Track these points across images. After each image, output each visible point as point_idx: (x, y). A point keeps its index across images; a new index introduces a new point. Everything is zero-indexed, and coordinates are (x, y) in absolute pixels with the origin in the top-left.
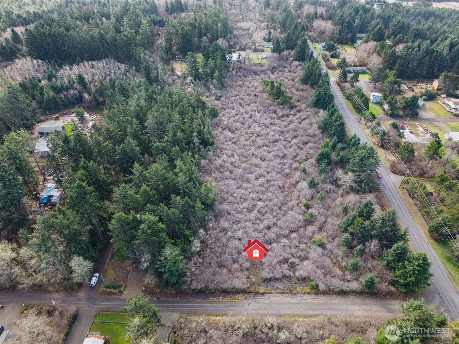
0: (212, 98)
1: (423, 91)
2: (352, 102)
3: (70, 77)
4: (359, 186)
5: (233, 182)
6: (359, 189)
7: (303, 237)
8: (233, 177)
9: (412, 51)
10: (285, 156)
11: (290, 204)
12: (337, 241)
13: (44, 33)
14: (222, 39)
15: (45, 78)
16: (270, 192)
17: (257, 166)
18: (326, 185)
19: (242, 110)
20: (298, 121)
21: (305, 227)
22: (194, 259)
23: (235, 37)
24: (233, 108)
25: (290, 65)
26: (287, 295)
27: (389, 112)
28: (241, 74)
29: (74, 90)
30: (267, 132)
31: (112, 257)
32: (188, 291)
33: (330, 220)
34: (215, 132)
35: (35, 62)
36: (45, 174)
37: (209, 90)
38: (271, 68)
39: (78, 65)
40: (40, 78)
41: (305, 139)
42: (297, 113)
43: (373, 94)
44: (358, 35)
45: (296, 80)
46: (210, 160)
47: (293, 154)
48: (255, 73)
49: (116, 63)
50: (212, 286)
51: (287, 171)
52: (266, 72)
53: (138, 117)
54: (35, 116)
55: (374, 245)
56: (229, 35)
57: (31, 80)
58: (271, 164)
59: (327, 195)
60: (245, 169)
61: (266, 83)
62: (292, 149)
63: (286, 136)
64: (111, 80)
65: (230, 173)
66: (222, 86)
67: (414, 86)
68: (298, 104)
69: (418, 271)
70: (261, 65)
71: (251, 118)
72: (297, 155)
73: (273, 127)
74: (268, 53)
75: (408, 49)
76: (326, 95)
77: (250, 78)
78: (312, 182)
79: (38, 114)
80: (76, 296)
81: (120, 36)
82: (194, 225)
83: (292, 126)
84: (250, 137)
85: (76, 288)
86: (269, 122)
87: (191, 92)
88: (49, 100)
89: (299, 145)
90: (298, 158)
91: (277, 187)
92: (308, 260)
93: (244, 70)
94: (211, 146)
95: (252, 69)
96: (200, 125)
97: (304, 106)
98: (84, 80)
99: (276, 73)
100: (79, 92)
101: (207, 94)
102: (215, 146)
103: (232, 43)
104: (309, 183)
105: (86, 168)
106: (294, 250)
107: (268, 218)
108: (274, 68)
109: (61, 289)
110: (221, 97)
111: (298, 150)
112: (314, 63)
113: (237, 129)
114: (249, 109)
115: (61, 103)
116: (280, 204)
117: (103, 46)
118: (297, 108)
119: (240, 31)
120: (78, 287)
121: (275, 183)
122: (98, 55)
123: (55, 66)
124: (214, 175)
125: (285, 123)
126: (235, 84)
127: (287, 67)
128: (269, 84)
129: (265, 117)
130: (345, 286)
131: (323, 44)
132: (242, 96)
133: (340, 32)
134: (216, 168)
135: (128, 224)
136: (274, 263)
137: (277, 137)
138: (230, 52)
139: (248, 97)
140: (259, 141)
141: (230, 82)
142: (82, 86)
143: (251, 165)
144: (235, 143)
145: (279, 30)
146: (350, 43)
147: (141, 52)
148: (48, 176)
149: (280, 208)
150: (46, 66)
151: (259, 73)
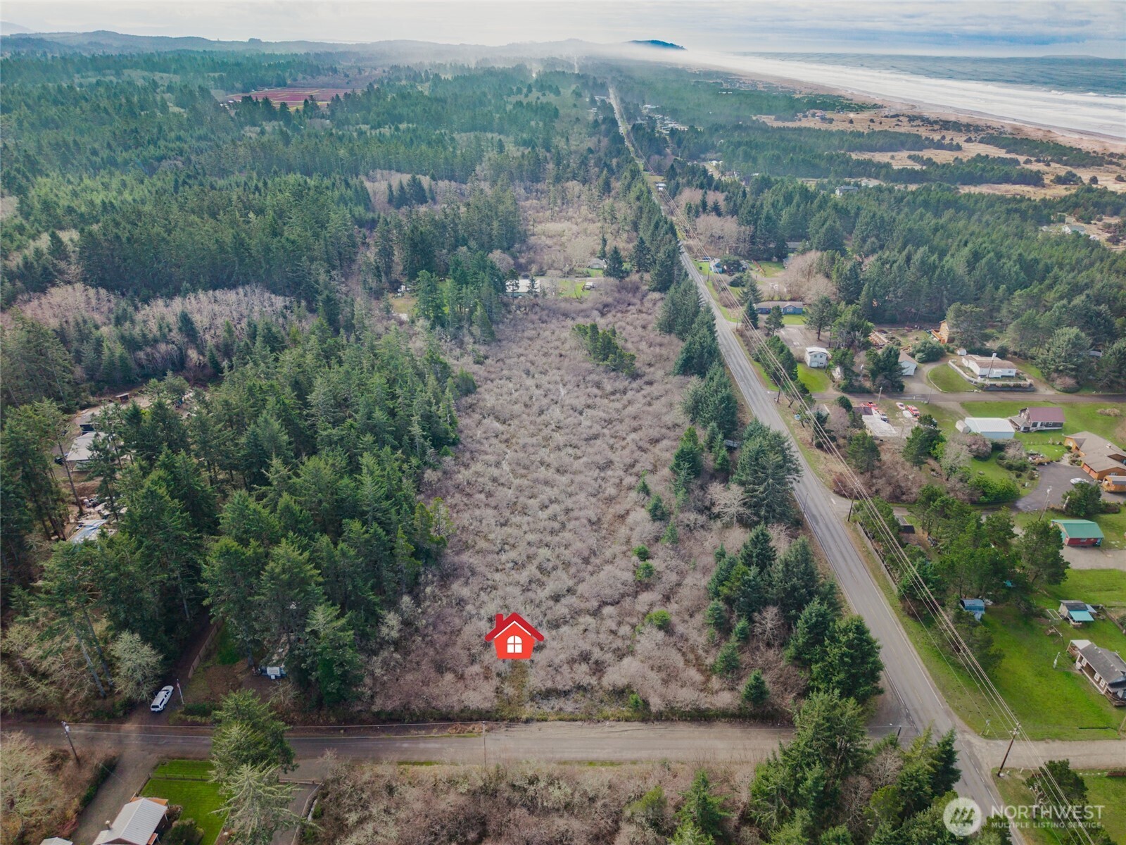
0: (468, 360)
1: (918, 344)
2: (763, 365)
3: (163, 319)
4: (755, 514)
5: (490, 512)
6: (755, 519)
7: (630, 614)
8: (493, 504)
9: (891, 266)
10: (609, 464)
11: (608, 554)
12: (699, 618)
13: (118, 237)
14: (499, 251)
15: (110, 323)
16: (570, 531)
17: (546, 483)
18: (687, 515)
19: (530, 382)
20: (644, 401)
21: (636, 594)
22: (385, 654)
23: (530, 249)
24: (509, 379)
25: (642, 300)
26: (579, 723)
27: (843, 383)
28: (536, 317)
29: (167, 343)
30: (576, 421)
31: (208, 656)
32: (365, 716)
33: (689, 581)
34: (463, 422)
35: (92, 292)
36: (84, 504)
37: (461, 344)
38: (601, 307)
39: (184, 297)
40: (99, 323)
41: (655, 433)
42: (644, 387)
43: (809, 349)
44: (791, 245)
45: (650, 328)
46: (445, 473)
47: (628, 461)
48: (566, 315)
49: (267, 295)
50: (417, 705)
51: (611, 491)
52: (588, 313)
53: (296, 385)
54: (78, 395)
55: (770, 617)
56: (517, 246)
57: (78, 324)
58: (578, 478)
59: (689, 534)
60: (520, 489)
61: (582, 330)
62: (627, 451)
63: (617, 428)
64: (249, 325)
65: (487, 497)
66: (491, 338)
67: (902, 335)
68: (648, 370)
69: (852, 657)
70: (580, 300)
71: (546, 396)
72: (636, 461)
73: (589, 412)
74: (597, 278)
75: (883, 264)
76: (703, 348)
77: (554, 324)
78: (656, 507)
79: (84, 391)
80: (118, 730)
81: (279, 242)
82: (389, 587)
83: (631, 410)
84: (540, 430)
85: (121, 713)
86: (584, 403)
87: (421, 349)
88: (112, 363)
89: (641, 444)
90: (638, 468)
91: (585, 521)
92: (633, 655)
93: (543, 309)
94: (454, 448)
95: (559, 309)
96: (429, 403)
97: (660, 373)
98: (192, 323)
99: (609, 315)
100: (180, 349)
101: (458, 352)
102: (460, 446)
103: (522, 261)
104: (650, 511)
105: (168, 467)
106: (603, 637)
107: (558, 579)
108: (606, 306)
109: (87, 717)
110: (486, 357)
111: (638, 454)
112: (685, 291)
113: (512, 417)
114: (544, 380)
115: (138, 370)
116: (586, 553)
117: (242, 261)
118: (646, 378)
119: (543, 238)
120: (125, 713)
121: (581, 514)
122: (229, 277)
123: (133, 301)
124: (450, 500)
125: (618, 405)
126: (520, 335)
127: (634, 305)
128: (588, 330)
129: (576, 394)
130: (706, 702)
131: (717, 261)
132: (531, 357)
133: (753, 237)
134: (457, 487)
135: (242, 564)
136: (557, 661)
137: (596, 429)
138: (514, 276)
139: (544, 360)
140: (559, 438)
141: (508, 331)
142: (188, 335)
143: (536, 481)
144: (507, 441)
145: (625, 236)
146: (775, 259)
147: (322, 271)
148: (89, 507)
149: (586, 561)
150: (114, 301)
151: (574, 315)
